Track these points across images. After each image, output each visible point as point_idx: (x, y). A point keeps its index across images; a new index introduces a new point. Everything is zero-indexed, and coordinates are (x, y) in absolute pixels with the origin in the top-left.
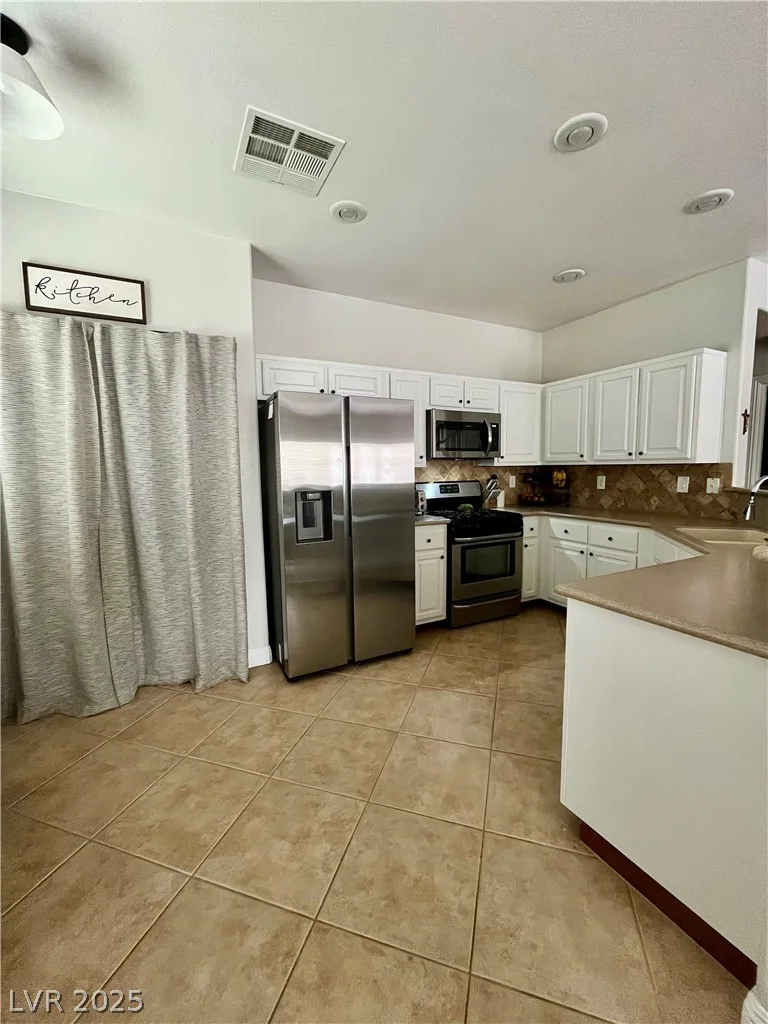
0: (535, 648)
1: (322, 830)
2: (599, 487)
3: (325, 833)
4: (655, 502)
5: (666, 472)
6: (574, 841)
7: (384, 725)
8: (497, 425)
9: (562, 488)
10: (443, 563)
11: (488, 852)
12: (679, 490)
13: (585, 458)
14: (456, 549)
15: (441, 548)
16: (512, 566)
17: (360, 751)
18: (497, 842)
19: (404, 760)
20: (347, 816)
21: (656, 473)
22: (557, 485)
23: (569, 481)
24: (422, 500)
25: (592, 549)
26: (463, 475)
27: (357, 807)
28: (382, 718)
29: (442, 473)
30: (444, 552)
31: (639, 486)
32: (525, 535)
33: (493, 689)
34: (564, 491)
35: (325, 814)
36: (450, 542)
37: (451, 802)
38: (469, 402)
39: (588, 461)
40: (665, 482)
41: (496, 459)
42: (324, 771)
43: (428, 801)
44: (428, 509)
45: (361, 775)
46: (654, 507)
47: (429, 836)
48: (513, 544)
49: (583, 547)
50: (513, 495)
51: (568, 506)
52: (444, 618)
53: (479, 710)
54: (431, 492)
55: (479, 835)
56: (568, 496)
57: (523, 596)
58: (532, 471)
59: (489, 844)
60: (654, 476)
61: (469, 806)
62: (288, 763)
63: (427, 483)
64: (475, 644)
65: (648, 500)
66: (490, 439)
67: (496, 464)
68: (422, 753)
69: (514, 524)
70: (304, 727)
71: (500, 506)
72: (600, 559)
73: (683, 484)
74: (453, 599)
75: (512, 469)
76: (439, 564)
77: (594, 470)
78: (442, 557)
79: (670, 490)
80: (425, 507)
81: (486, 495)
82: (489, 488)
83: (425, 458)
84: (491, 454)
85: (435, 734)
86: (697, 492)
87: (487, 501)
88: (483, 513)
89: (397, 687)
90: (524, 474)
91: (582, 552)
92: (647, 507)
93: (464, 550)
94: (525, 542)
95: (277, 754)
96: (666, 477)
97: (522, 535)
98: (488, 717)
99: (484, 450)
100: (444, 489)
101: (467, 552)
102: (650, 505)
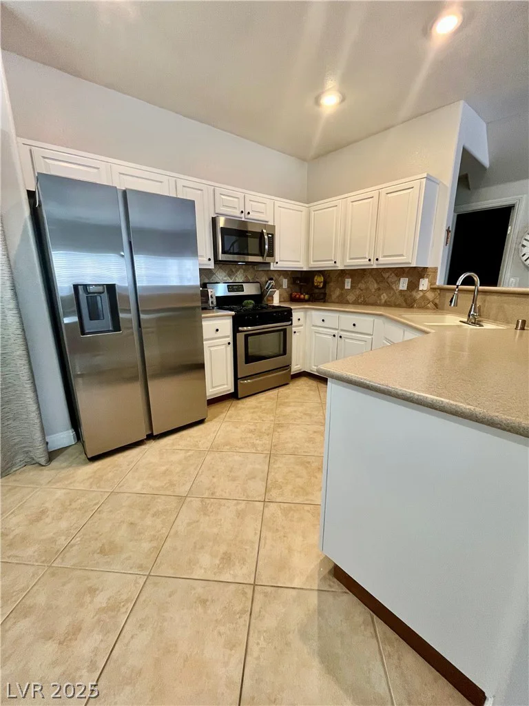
0: (301, 409)
1: (96, 618)
2: (346, 287)
3: (99, 621)
4: (384, 297)
5: (393, 274)
6: (330, 580)
7: (174, 491)
8: (273, 235)
9: (321, 288)
10: (231, 348)
11: (256, 608)
12: (401, 288)
13: (338, 264)
14: (240, 337)
15: (228, 337)
16: (284, 349)
17: (148, 521)
18: (266, 594)
19: (189, 524)
20: (124, 597)
21: (386, 275)
22: (318, 286)
23: (325, 283)
24: (212, 297)
25: (342, 333)
26: (246, 277)
27: (136, 582)
28: (172, 484)
29: (230, 275)
30: (230, 339)
31: (374, 286)
32: (294, 324)
33: (268, 447)
34: (323, 291)
35: (101, 600)
36: (235, 331)
37: (227, 559)
38: (249, 213)
39: (340, 267)
40: (391, 283)
41: (272, 264)
42: (109, 550)
43: (206, 563)
44: (217, 305)
45: (146, 546)
46: (383, 301)
47: (204, 602)
48: (285, 331)
49: (335, 332)
50: (286, 295)
51: (324, 302)
52: (233, 391)
53: (257, 466)
54: (221, 290)
55: (249, 591)
56: (325, 294)
57: (292, 370)
58: (299, 276)
59: (258, 597)
60: (384, 278)
61: (243, 561)
62: (72, 546)
63: (217, 283)
64: (256, 410)
65: (379, 296)
66: (267, 247)
67: (272, 268)
68: (205, 514)
69: (286, 315)
70: (95, 504)
71: (276, 302)
72: (347, 340)
73: (403, 284)
74: (239, 377)
75: (284, 273)
76: (226, 350)
77: (343, 273)
78: (229, 343)
79: (394, 288)
80: (215, 303)
81: (265, 293)
82: (267, 288)
83: (212, 260)
84: (268, 259)
85: (217, 495)
86: (413, 289)
87: (265, 298)
88: (263, 308)
89: (189, 453)
90: (293, 278)
91: (334, 336)
92: (378, 302)
93: (246, 337)
94: (294, 329)
95: (63, 538)
96: (393, 278)
97: (291, 324)
98: (263, 472)
99: (262, 255)
100: (230, 288)
101: (249, 338)
102: (381, 300)
